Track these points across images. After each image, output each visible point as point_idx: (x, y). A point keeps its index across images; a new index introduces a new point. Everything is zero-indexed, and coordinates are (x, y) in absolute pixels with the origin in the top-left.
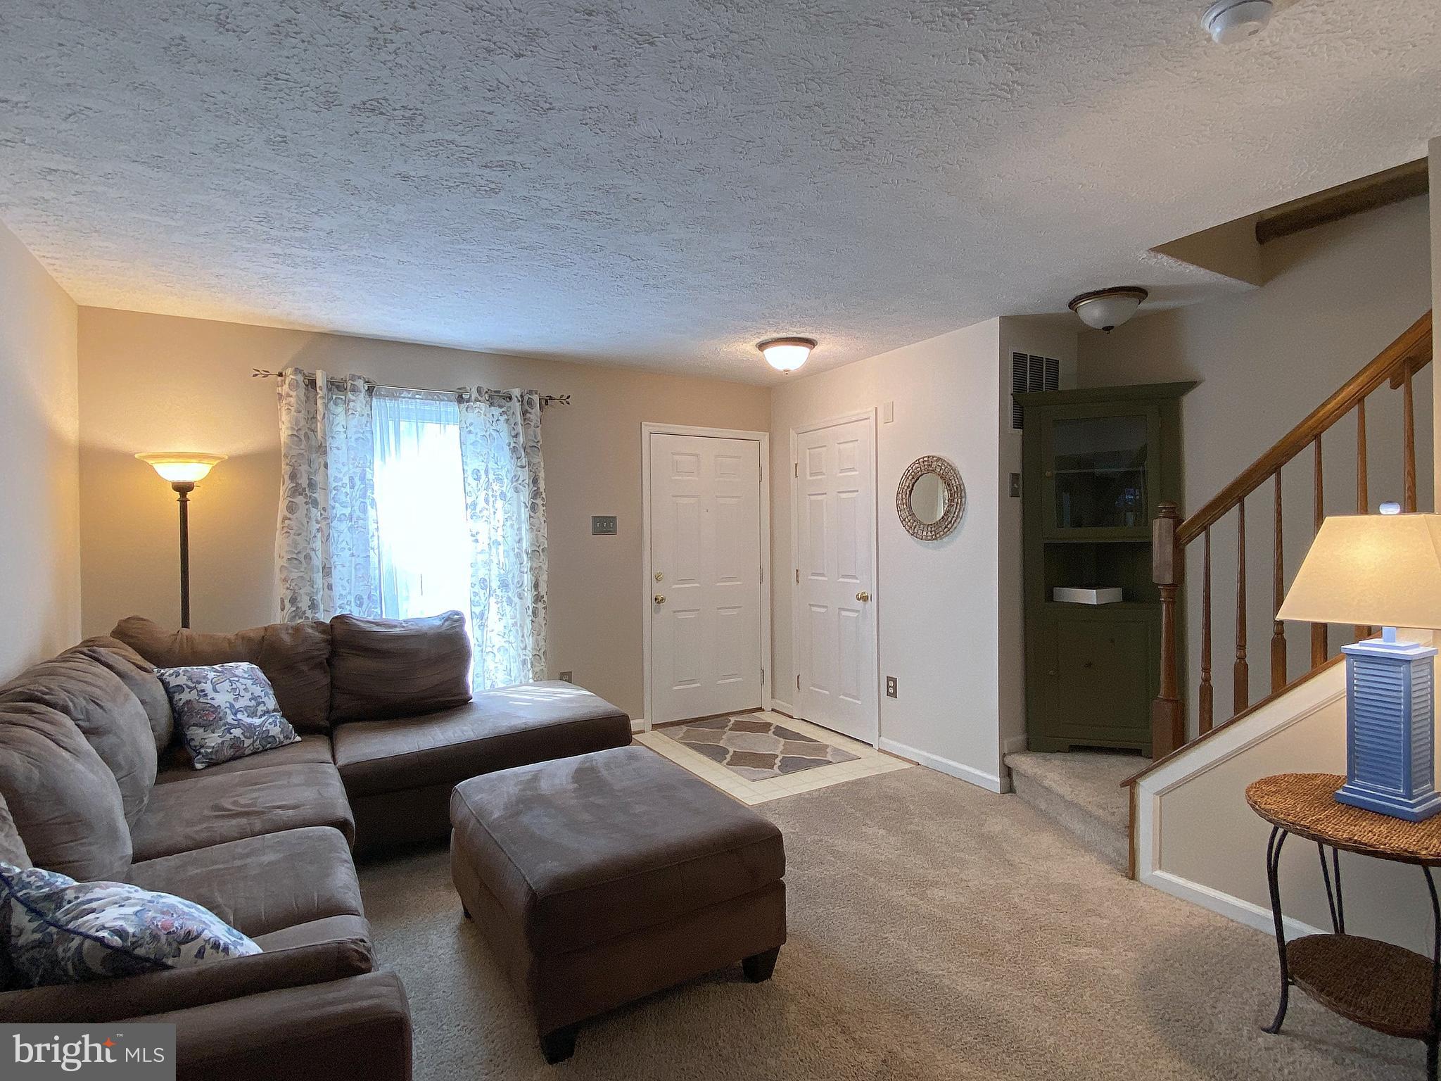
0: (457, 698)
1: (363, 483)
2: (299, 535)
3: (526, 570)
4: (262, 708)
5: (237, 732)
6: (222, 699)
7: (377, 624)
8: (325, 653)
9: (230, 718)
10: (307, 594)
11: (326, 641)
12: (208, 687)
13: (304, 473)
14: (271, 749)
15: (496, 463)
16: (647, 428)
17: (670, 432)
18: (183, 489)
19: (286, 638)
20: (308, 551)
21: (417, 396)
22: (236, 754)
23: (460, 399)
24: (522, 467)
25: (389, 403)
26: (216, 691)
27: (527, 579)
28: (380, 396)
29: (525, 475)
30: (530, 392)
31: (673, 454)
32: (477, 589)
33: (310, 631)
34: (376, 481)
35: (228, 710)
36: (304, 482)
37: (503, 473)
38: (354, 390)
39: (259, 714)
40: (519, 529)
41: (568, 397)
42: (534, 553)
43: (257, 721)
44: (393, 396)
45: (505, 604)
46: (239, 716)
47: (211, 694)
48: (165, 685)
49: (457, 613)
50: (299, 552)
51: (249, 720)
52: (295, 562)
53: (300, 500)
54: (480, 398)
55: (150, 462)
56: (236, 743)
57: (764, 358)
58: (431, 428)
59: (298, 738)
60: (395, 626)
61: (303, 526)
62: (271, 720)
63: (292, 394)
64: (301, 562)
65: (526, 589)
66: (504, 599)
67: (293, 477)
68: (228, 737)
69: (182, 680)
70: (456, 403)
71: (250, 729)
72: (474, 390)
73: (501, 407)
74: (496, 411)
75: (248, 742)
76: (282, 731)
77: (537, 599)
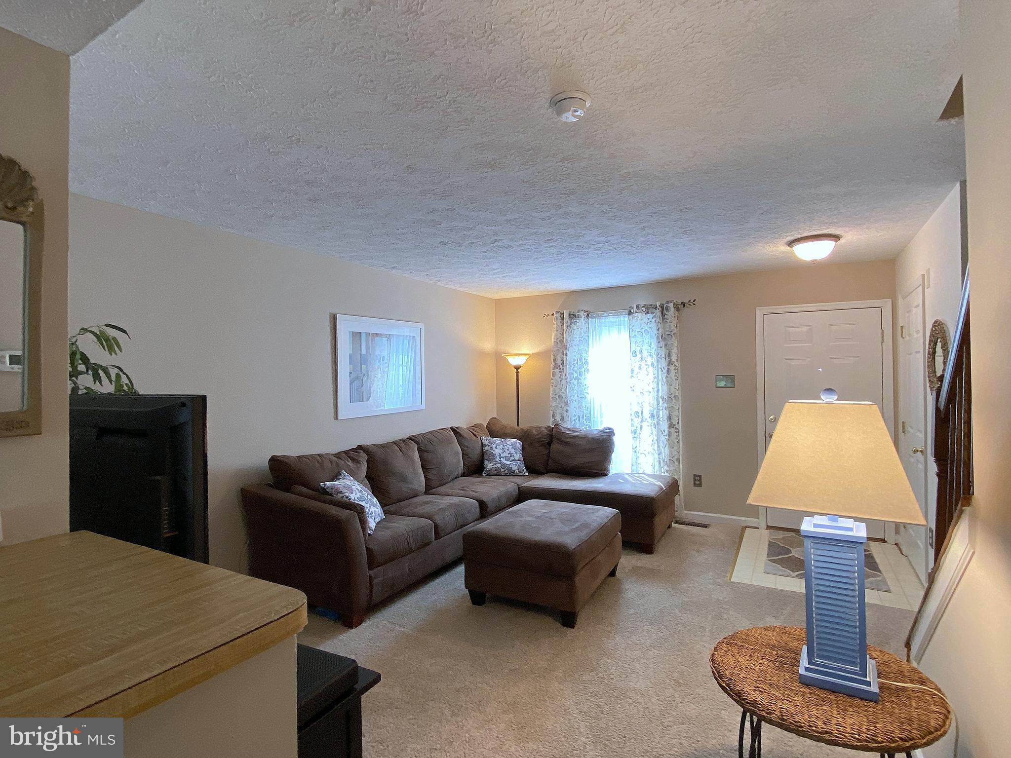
0: (599, 472)
1: (583, 362)
2: (556, 386)
3: (661, 408)
4: (512, 458)
5: (499, 465)
6: (497, 452)
7: (569, 430)
8: (546, 440)
9: (498, 459)
10: (560, 413)
11: (547, 434)
12: (494, 446)
13: (559, 358)
14: (512, 475)
15: (650, 346)
16: (759, 312)
17: (775, 312)
18: (517, 368)
19: (534, 431)
20: (561, 394)
21: (610, 315)
22: (498, 473)
23: (630, 313)
24: (661, 347)
25: (597, 320)
26: (496, 448)
27: (663, 414)
28: (592, 317)
29: (663, 352)
30: (668, 302)
31: (786, 327)
32: (633, 417)
33: (544, 429)
34: (590, 360)
35: (498, 456)
36: (559, 362)
37: (653, 351)
38: (579, 317)
39: (511, 460)
40: (658, 384)
41: (694, 301)
42: (670, 398)
43: (508, 463)
44: (599, 317)
45: (653, 427)
46: (502, 459)
47: (494, 448)
48: (482, 443)
49: (609, 429)
50: (556, 394)
51: (506, 462)
52: (554, 399)
53: (557, 370)
54: (638, 311)
55: (506, 357)
56: (497, 469)
57: (793, 253)
58: (614, 331)
59: (527, 474)
60: (577, 432)
61: (558, 382)
62: (514, 464)
63: (556, 324)
64: (557, 399)
65: (661, 419)
66: (652, 425)
67: (555, 360)
68: (495, 466)
69: (487, 442)
70: (627, 316)
71: (504, 465)
72: (635, 307)
73: (652, 313)
74: (650, 316)
75: (502, 470)
76: (518, 469)
77: (671, 426)
